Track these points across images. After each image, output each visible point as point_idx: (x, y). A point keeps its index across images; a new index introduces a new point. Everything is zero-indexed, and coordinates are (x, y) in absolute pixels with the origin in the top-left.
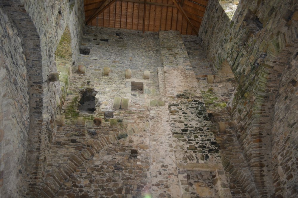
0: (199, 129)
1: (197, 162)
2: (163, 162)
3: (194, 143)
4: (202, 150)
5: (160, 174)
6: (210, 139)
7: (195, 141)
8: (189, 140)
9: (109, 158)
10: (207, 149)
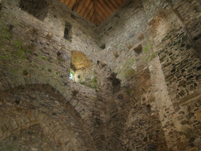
0: (184, 62)
1: (187, 95)
2: (165, 106)
3: (182, 77)
4: (190, 81)
5: (165, 117)
6: (195, 66)
7: (182, 75)
8: (178, 78)
9: (134, 119)
10: (195, 78)
